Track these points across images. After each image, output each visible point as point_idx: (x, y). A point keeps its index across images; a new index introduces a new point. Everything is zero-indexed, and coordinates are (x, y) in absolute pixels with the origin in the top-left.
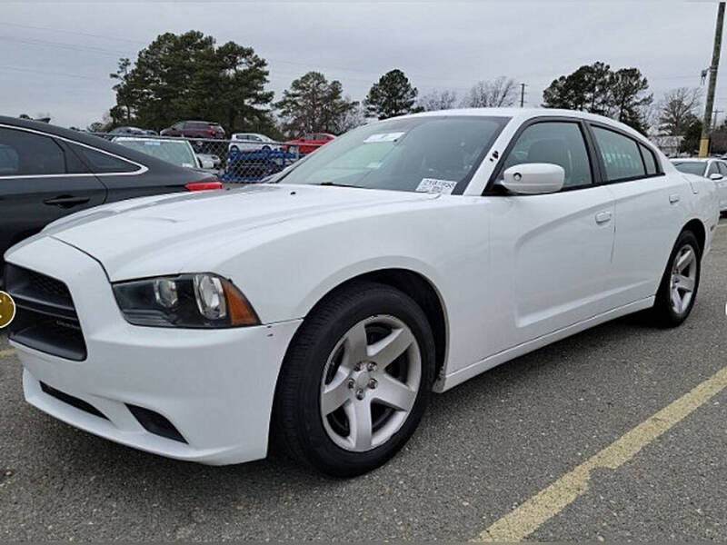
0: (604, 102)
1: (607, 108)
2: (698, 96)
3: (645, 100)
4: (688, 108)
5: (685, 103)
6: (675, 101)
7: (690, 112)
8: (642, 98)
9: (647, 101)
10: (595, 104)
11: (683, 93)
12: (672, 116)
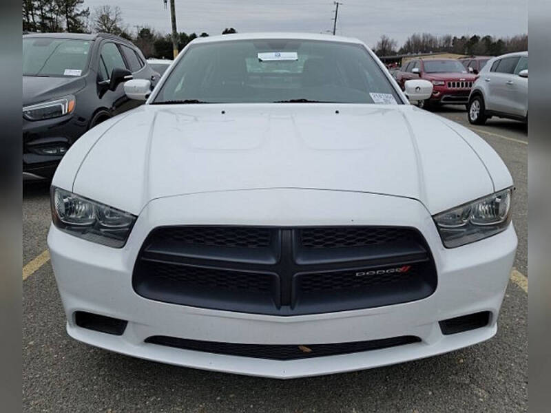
0: (51, 11)
1: (54, 16)
2: (119, 13)
3: (84, 12)
4: (114, 22)
5: (112, 18)
6: (103, 16)
7: (115, 26)
8: (81, 10)
9: (86, 13)
10: (44, 12)
11: (108, 9)
12: (104, 27)
